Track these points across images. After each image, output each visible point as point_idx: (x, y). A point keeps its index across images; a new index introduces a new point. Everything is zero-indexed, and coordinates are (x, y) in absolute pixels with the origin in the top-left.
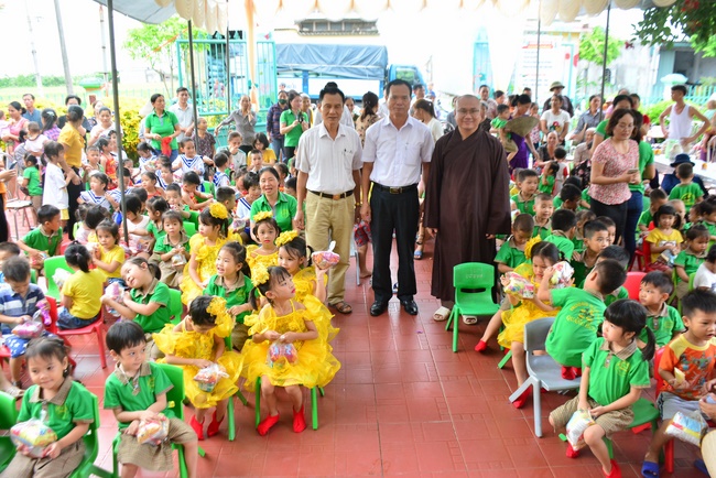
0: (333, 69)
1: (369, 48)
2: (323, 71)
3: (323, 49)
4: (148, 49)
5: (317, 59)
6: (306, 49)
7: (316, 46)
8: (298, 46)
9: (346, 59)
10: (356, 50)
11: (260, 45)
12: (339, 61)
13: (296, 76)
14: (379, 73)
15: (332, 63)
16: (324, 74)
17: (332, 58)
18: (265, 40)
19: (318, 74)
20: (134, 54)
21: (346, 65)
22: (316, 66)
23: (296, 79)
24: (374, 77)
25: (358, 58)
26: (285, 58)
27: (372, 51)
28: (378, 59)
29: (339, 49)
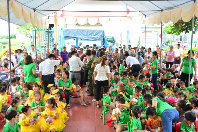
0: (86, 37)
1: (98, 31)
2: (83, 38)
3: (83, 31)
4: (26, 29)
5: (81, 34)
6: (78, 31)
7: (80, 30)
8: (75, 30)
9: (91, 34)
10: (94, 31)
11: (59, 32)
12: (88, 35)
13: (74, 39)
14: (101, 39)
15: (86, 35)
16: (83, 39)
17: (86, 34)
18: (61, 30)
19: (81, 39)
20: (20, 31)
21: (90, 36)
22: (81, 36)
23: (74, 41)
24: (99, 40)
25: (94, 34)
26: (71, 34)
27: (99, 32)
28: (101, 34)
29: (88, 31)
